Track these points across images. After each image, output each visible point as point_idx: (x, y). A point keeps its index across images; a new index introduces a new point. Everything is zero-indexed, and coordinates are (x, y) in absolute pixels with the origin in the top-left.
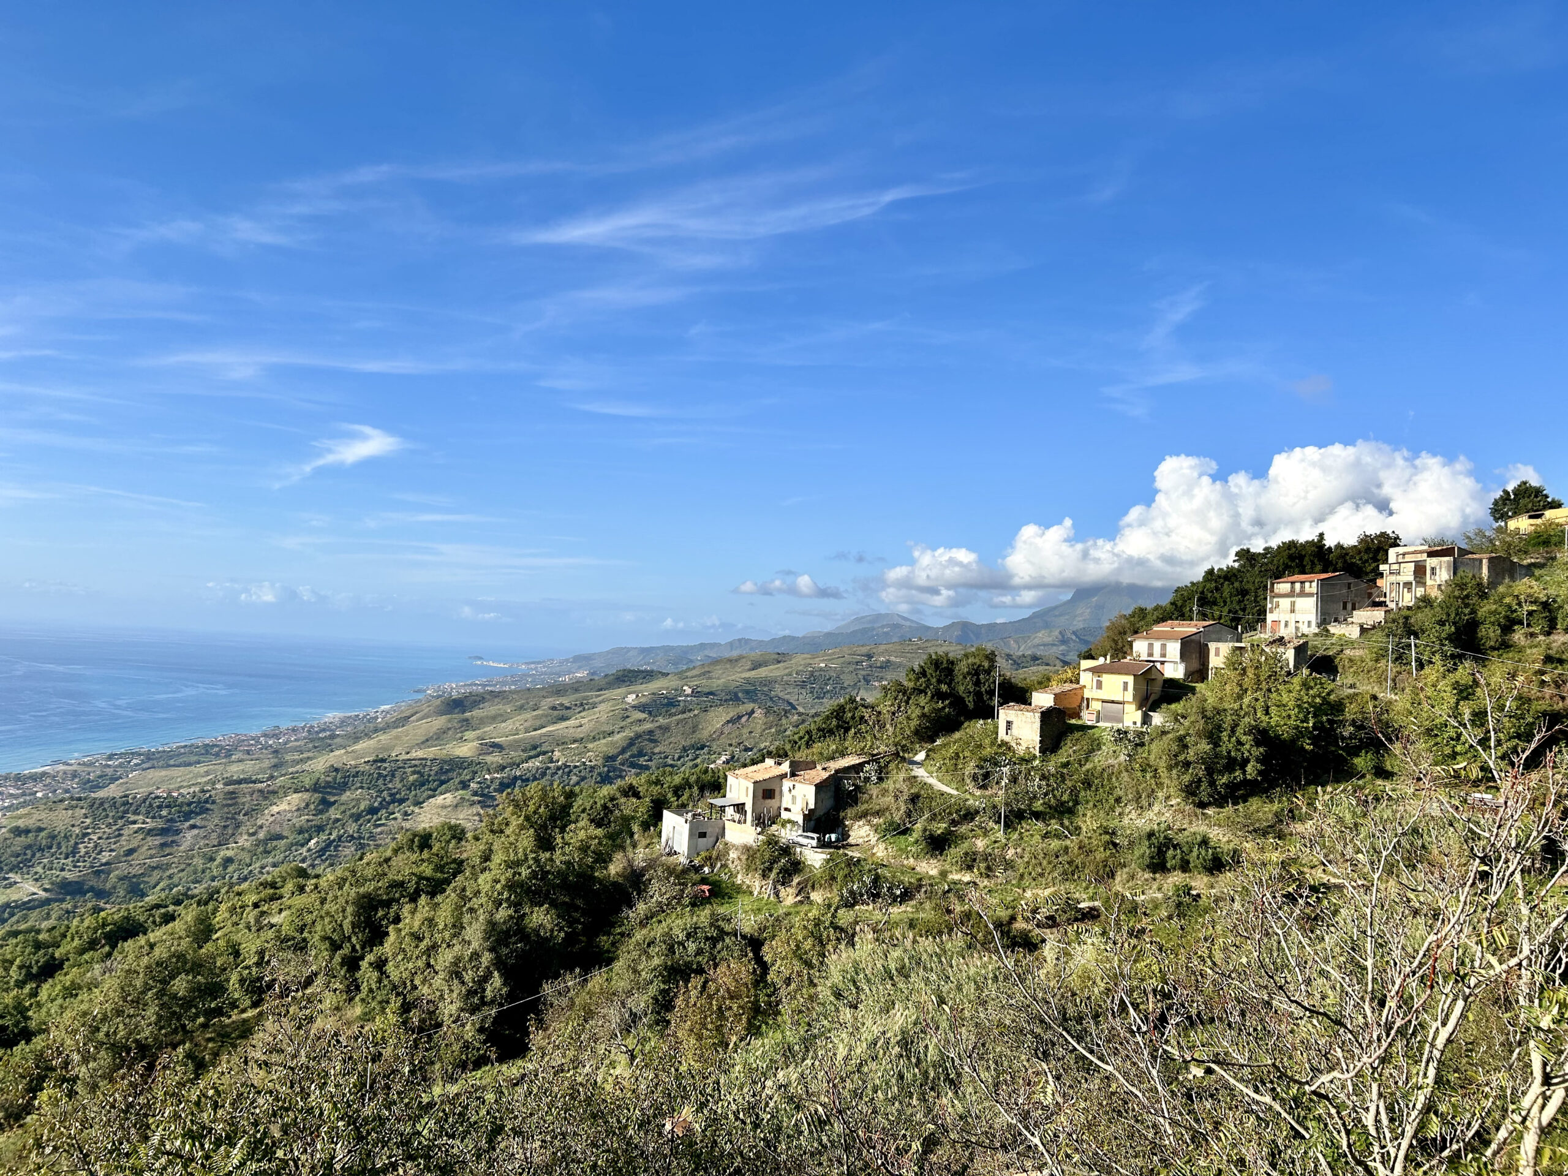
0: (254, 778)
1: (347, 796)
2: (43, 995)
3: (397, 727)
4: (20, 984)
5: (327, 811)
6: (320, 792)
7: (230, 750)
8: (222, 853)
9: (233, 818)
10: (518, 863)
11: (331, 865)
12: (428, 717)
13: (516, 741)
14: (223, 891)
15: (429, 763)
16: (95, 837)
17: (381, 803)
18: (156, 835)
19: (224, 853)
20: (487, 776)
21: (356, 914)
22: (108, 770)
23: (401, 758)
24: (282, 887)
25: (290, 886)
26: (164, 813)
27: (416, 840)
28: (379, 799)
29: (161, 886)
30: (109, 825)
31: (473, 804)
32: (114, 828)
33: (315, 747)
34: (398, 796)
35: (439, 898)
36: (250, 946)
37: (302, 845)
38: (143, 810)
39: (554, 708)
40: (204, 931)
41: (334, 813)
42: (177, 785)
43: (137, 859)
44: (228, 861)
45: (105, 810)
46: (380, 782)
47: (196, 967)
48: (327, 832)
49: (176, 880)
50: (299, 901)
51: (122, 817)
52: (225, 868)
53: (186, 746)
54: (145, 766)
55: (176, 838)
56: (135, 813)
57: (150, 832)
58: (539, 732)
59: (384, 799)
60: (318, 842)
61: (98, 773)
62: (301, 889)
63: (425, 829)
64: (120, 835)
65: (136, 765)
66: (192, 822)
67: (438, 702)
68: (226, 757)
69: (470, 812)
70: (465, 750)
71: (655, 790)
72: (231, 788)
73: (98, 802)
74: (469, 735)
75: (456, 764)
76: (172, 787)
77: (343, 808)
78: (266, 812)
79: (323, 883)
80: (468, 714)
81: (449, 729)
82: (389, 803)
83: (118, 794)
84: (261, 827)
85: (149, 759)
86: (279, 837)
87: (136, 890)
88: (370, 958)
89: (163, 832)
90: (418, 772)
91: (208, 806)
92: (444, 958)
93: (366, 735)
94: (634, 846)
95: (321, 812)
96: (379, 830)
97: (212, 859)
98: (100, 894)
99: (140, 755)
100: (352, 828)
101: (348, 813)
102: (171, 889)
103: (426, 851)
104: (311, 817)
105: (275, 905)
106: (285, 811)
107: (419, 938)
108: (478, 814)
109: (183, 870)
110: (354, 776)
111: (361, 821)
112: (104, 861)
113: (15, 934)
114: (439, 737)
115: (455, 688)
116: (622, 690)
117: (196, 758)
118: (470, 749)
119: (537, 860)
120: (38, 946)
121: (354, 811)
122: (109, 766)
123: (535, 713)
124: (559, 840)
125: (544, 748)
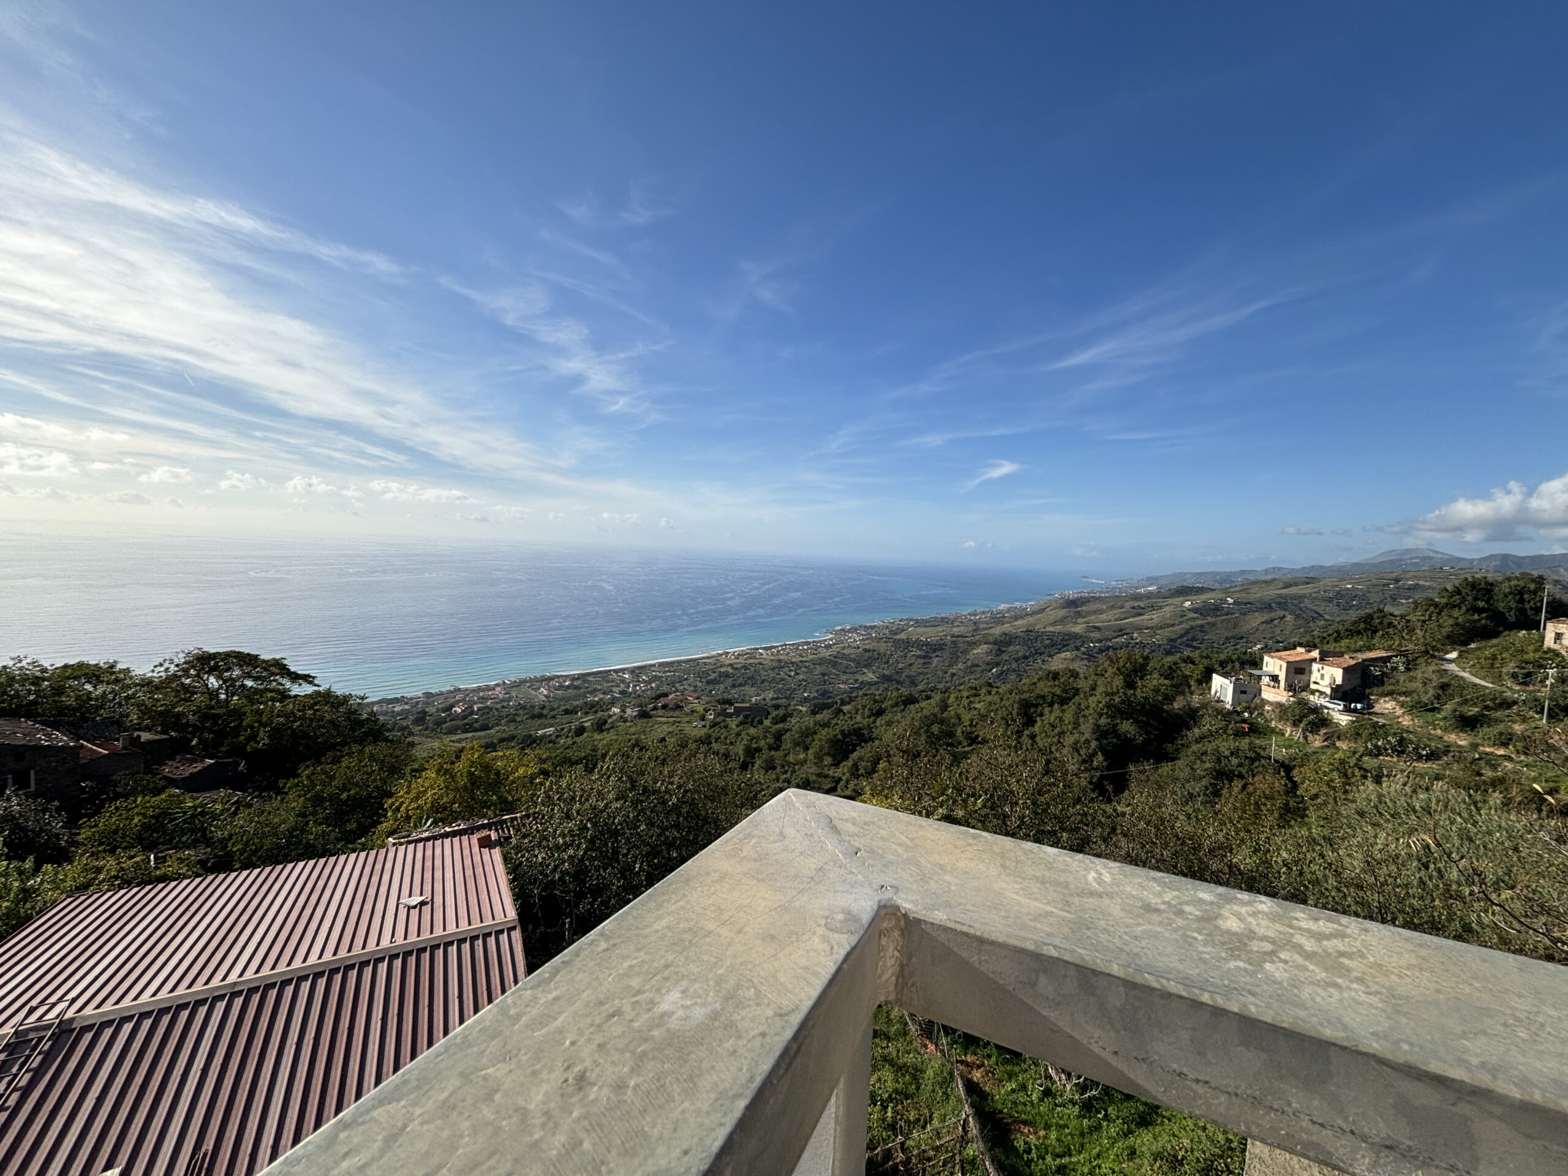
0: (965, 635)
1: (1011, 648)
2: (878, 723)
3: (1038, 614)
4: (869, 717)
5: (1002, 655)
6: (998, 645)
7: (953, 621)
9: (956, 654)
10: (1113, 694)
11: (1005, 682)
12: (1056, 609)
13: (1108, 625)
14: (952, 688)
15: (1057, 634)
16: (896, 656)
17: (1030, 654)
18: (922, 658)
19: (952, 670)
20: (1091, 645)
21: (1019, 708)
22: (901, 626)
23: (1041, 630)
24: (980, 690)
25: (984, 691)
26: (924, 648)
27: (1051, 675)
28: (1029, 652)
29: (925, 682)
30: (902, 652)
31: (1083, 659)
32: (904, 653)
33: (995, 622)
34: (1039, 651)
35: (1065, 707)
36: (966, 717)
37: (989, 671)
38: (916, 646)
39: (1134, 608)
40: (944, 707)
41: (1005, 657)
42: (930, 636)
43: (914, 668)
44: (953, 675)
45: (900, 644)
46: (1030, 642)
47: (942, 722)
48: (1002, 666)
49: (931, 680)
50: (989, 698)
51: (907, 649)
53: (933, 617)
54: (916, 625)
55: (930, 660)
56: (912, 647)
57: (918, 657)
58: (1124, 621)
59: (1032, 652)
60: (997, 670)
61: (897, 627)
62: (990, 693)
63: (1055, 670)
64: (906, 657)
65: (912, 625)
66: (937, 654)
67: (1062, 601)
68: (952, 624)
69: (1081, 663)
70: (1078, 629)
71: (1206, 662)
72: (954, 639)
73: (897, 640)
74: (1080, 620)
75: (1075, 636)
76: (928, 636)
77: (1010, 654)
78: (971, 652)
79: (1000, 690)
80: (1079, 609)
81: (1068, 617)
82: (1035, 654)
83: (905, 638)
84: (969, 660)
85: (918, 622)
86: (977, 666)
87: (913, 683)
88: (1026, 732)
89: (924, 657)
90: (1051, 639)
91: (944, 647)
92: (1069, 740)
93: (1021, 617)
94: (1192, 693)
95: (999, 655)
96: (1029, 667)
97: (946, 673)
98: (898, 682)
99: (914, 620)
100: (1014, 665)
101: (1013, 657)
102: (929, 684)
103: (1056, 681)
104: (994, 657)
105: (977, 699)
106: (980, 653)
107: (1054, 727)
108: (1086, 665)
109: (934, 676)
110: (1015, 638)
111: (1020, 662)
112: (900, 667)
113: (866, 695)
114: (1062, 621)
115: (1071, 594)
116: (1182, 599)
117: (938, 623)
118: (1081, 629)
119: (1125, 693)
120: (875, 701)
121: (1016, 656)
122: (901, 624)
123: (1122, 610)
124: (1139, 684)
125: (1127, 631)
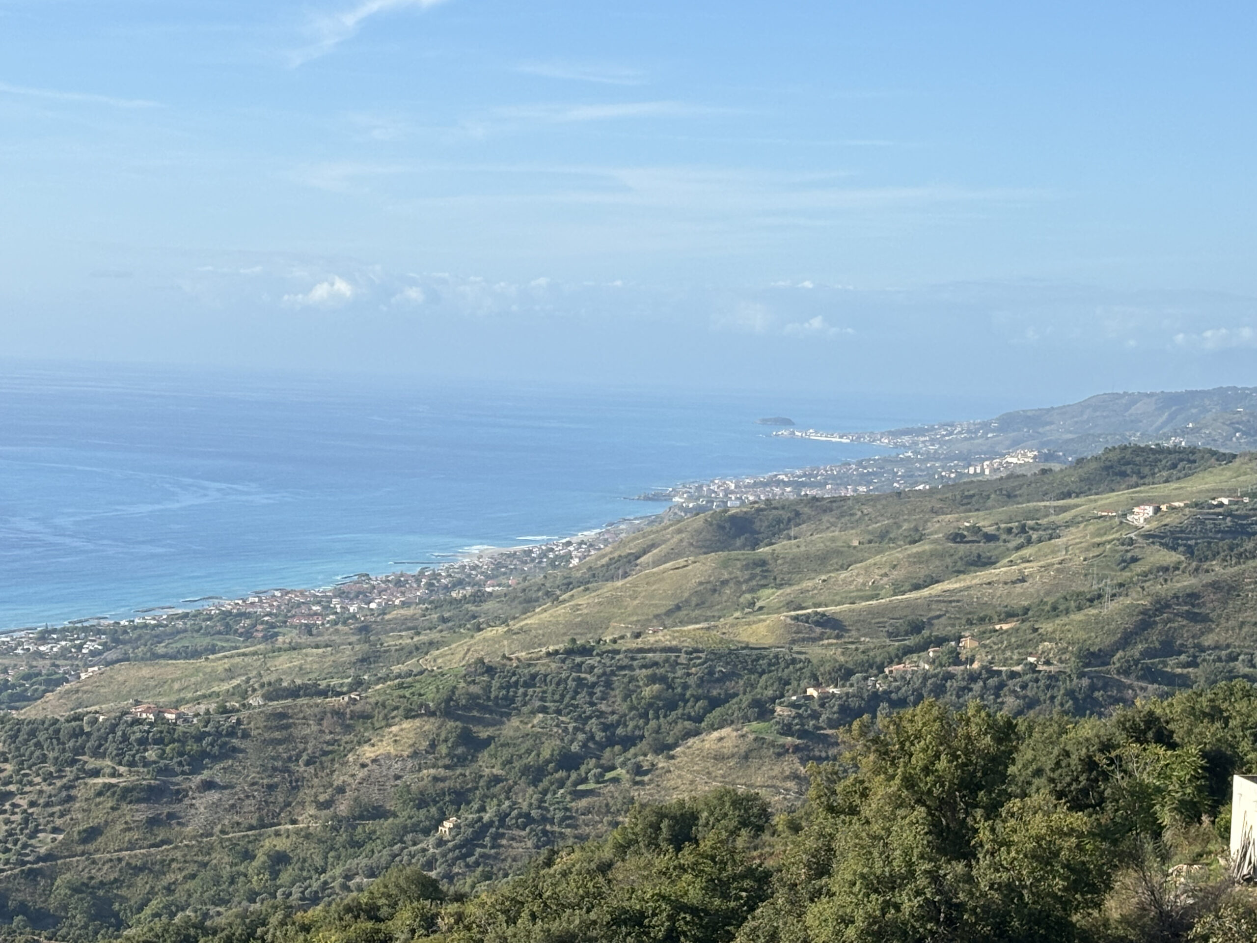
0: (323, 684)
1: (512, 727)
3: (612, 578)
5: (474, 759)
6: (457, 718)
7: (272, 626)
8: (267, 843)
9: (286, 770)
10: (892, 883)
11: (488, 876)
12: (679, 555)
13: (870, 611)
14: (274, 920)
15: (683, 659)
16: (24, 803)
17: (584, 745)
18: (139, 801)
19: (271, 843)
20: (811, 691)
22: (40, 663)
23: (622, 645)
24: (391, 917)
26: (151, 754)
27: (664, 825)
28: (581, 736)
29: (154, 904)
30: (48, 778)
31: (782, 752)
32: (59, 783)
33: (444, 620)
34: (620, 731)
37: (427, 832)
38: (111, 748)
39: (957, 538)
41: (488, 764)
42: (174, 698)
43: (105, 849)
44: (279, 860)
45: (38, 745)
46: (582, 698)
48: (476, 806)
49: (180, 895)
51: (73, 762)
52: (275, 875)
53: (186, 616)
54: (110, 655)
55: (176, 808)
56: (97, 753)
57: (126, 794)
58: (925, 592)
59: (592, 738)
60: (457, 826)
61: (23, 669)
63: (681, 803)
64: (70, 799)
65: (93, 653)
66: (205, 775)
67: (699, 522)
68: (265, 638)
69: (776, 770)
70: (761, 631)
71: (1211, 732)
72: (277, 705)
73: (25, 728)
74: (769, 596)
75: (743, 663)
76: (163, 700)
77: (506, 753)
78: (351, 758)
79: (471, 909)
80: (764, 550)
81: (725, 583)
82: (602, 747)
83: (61, 714)
84: (341, 790)
85: (117, 641)
86: (378, 813)
87: (106, 914)
89: (152, 794)
90: (663, 679)
91: (235, 742)
93: (547, 594)
94: (1165, 857)
95: (462, 761)
96: (583, 803)
97: (248, 856)
98: (39, 919)
99: (99, 632)
100: (527, 797)
101: (517, 765)
102: (172, 915)
103: (688, 848)
104: (442, 772)
106: (388, 756)
108: (795, 776)
109: (193, 876)
110: (526, 685)
111: (545, 783)
112: (43, 851)
114: (702, 601)
115: (735, 491)
116: (1121, 495)
117: (206, 641)
118: (771, 630)
119: (935, 877)
121: (530, 759)
122: (42, 655)
123: (915, 549)
124: (984, 835)
125: (940, 629)
